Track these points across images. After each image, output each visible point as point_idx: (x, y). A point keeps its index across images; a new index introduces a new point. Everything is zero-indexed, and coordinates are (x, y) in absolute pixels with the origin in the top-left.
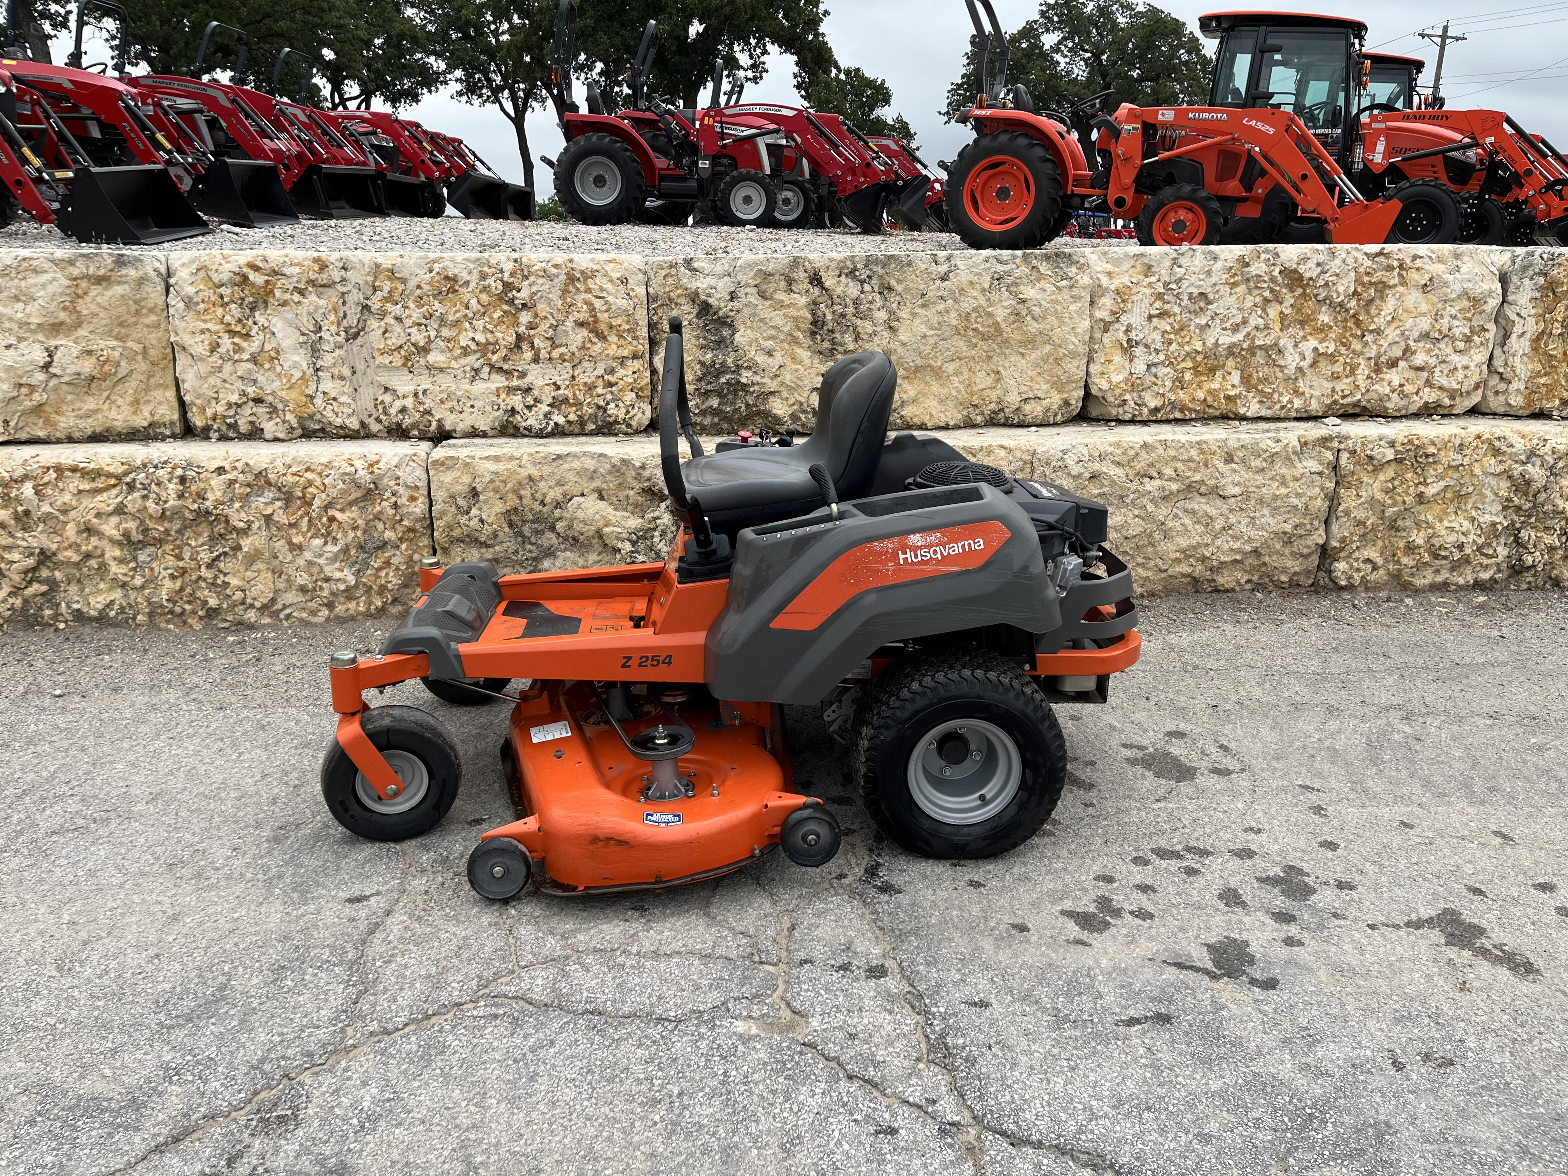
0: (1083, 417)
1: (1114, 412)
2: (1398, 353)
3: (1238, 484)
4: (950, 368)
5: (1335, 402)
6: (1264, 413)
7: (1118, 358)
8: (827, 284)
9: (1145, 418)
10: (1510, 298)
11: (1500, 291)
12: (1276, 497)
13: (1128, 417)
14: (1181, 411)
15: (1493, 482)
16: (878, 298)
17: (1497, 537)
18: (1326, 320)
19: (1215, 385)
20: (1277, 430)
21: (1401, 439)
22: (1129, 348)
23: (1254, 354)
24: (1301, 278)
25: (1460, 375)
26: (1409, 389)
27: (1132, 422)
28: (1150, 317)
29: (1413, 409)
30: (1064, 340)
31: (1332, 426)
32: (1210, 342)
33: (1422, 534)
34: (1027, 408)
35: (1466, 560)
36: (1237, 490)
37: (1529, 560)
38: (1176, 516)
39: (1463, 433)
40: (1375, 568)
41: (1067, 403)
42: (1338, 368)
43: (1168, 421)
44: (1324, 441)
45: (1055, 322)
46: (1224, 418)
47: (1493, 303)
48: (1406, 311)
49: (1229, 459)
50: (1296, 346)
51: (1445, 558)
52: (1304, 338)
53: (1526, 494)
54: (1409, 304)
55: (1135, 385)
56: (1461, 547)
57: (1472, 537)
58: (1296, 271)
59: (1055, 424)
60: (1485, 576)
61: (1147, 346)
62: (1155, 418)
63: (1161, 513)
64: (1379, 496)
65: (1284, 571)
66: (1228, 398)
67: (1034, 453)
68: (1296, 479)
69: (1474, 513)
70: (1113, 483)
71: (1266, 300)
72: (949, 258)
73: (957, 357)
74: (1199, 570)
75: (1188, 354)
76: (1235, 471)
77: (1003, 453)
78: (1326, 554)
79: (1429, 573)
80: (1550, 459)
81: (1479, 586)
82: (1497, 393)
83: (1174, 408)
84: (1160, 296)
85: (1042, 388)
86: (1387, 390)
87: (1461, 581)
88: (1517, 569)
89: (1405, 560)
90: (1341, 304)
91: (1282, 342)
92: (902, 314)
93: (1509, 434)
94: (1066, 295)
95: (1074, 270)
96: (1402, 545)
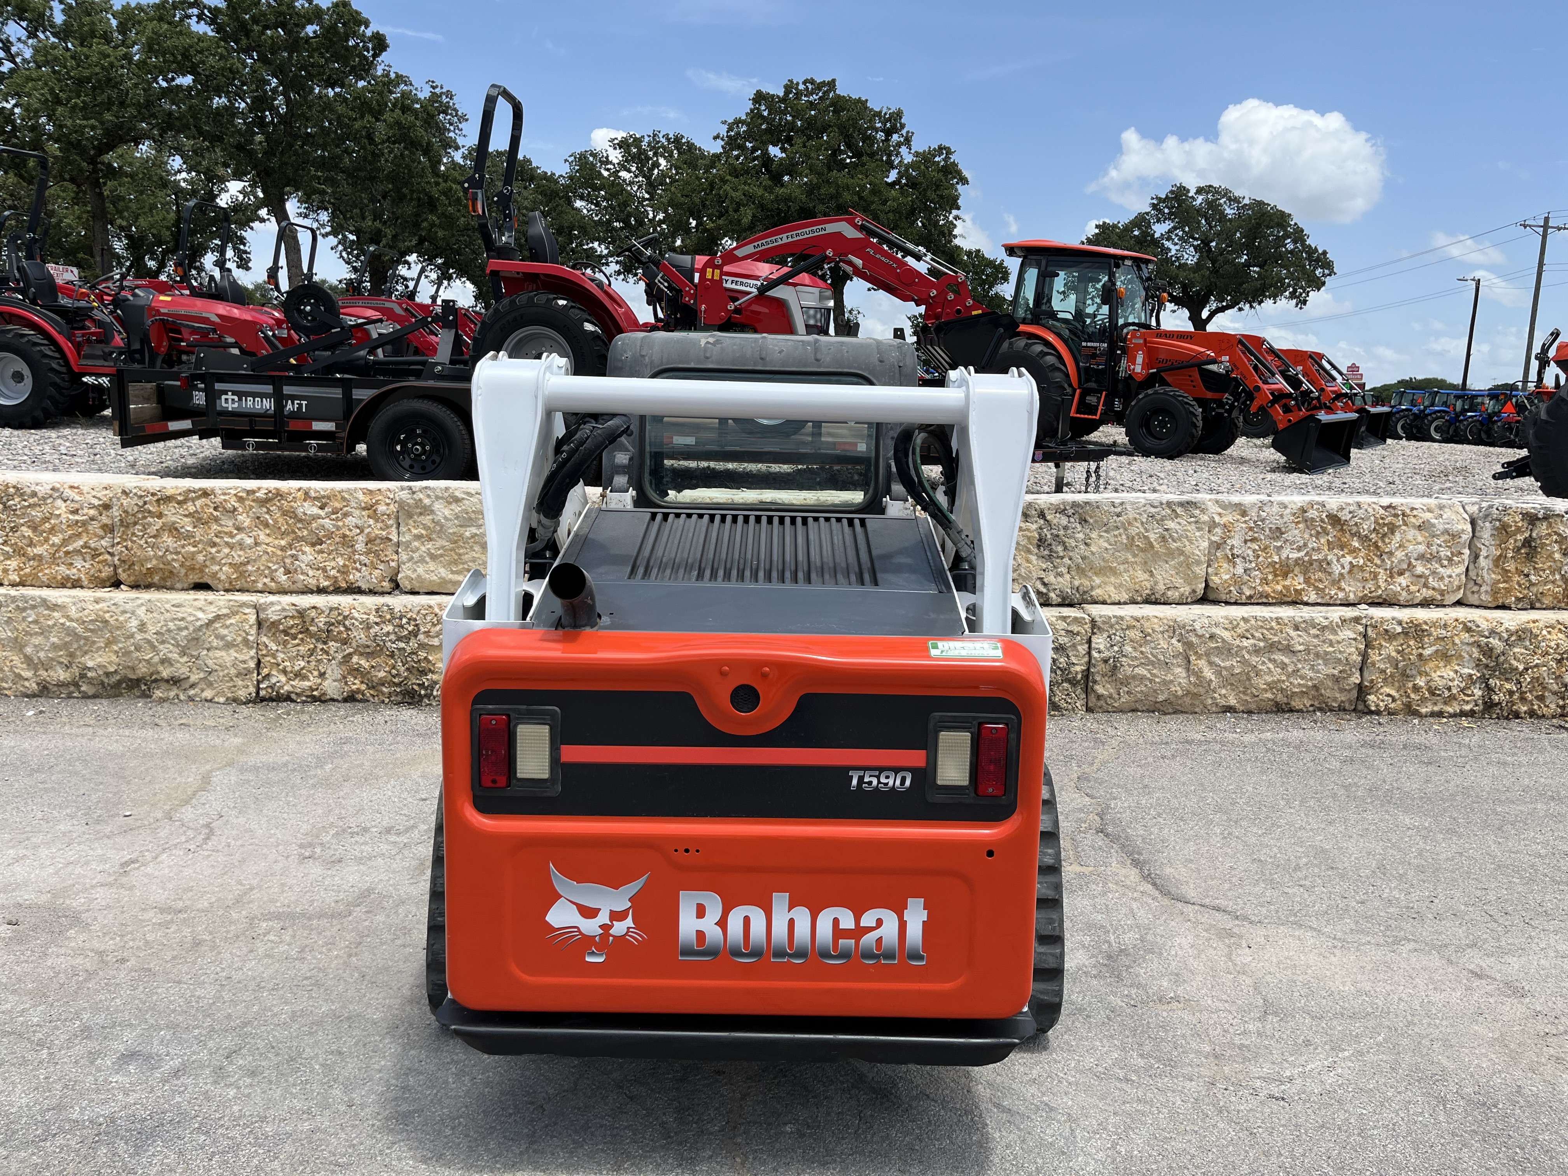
0: (1204, 600)
1: (1224, 597)
2: (1405, 566)
3: (1302, 644)
4: (1122, 567)
5: (1366, 595)
6: (1319, 601)
7: (1225, 565)
8: (1048, 518)
9: (1244, 601)
10: (1477, 534)
11: (1470, 530)
12: (1327, 653)
13: (1233, 601)
14: (1266, 597)
15: (1468, 649)
16: (1078, 526)
17: (1474, 683)
18: (1357, 545)
19: (1287, 583)
20: (1327, 612)
21: (1406, 619)
22: (1232, 559)
23: (1311, 564)
24: (1340, 519)
25: (1447, 580)
26: (1412, 588)
27: (1236, 603)
28: (1246, 541)
29: (1417, 601)
30: (1193, 554)
31: (1363, 610)
32: (1284, 556)
33: (1423, 679)
34: (1170, 593)
35: (1453, 697)
36: (1301, 648)
37: (1496, 698)
38: (1264, 662)
39: (1446, 618)
40: (1394, 700)
41: (1194, 591)
42: (1366, 574)
43: (1258, 604)
44: (1357, 620)
45: (1187, 543)
46: (1294, 603)
47: (1466, 537)
48: (1409, 541)
49: (1296, 628)
50: (1338, 561)
51: (1439, 695)
52: (1343, 556)
53: (1490, 657)
54: (1410, 537)
55: (1237, 581)
56: (1449, 689)
57: (1456, 683)
58: (1336, 516)
59: (1187, 604)
60: (1467, 708)
61: (1244, 558)
62: (1249, 602)
63: (1254, 660)
64: (1394, 654)
65: (1335, 700)
66: (1296, 590)
67: (1175, 621)
68: (1339, 642)
69: (1457, 668)
70: (1224, 641)
71: (1318, 533)
72: (1122, 504)
73: (1126, 562)
74: (1280, 698)
75: (1270, 563)
76: (1300, 636)
77: (1156, 620)
78: (1362, 691)
79: (1429, 704)
80: (1505, 635)
81: (1463, 714)
82: (1473, 592)
83: (1261, 596)
84: (1251, 529)
85: (1179, 581)
86: (1399, 589)
87: (1451, 710)
88: (1489, 706)
89: (1413, 696)
90: (1366, 536)
91: (1329, 558)
92: (1093, 536)
93: (1476, 619)
94: (1193, 526)
95: (1197, 512)
96: (1410, 685)
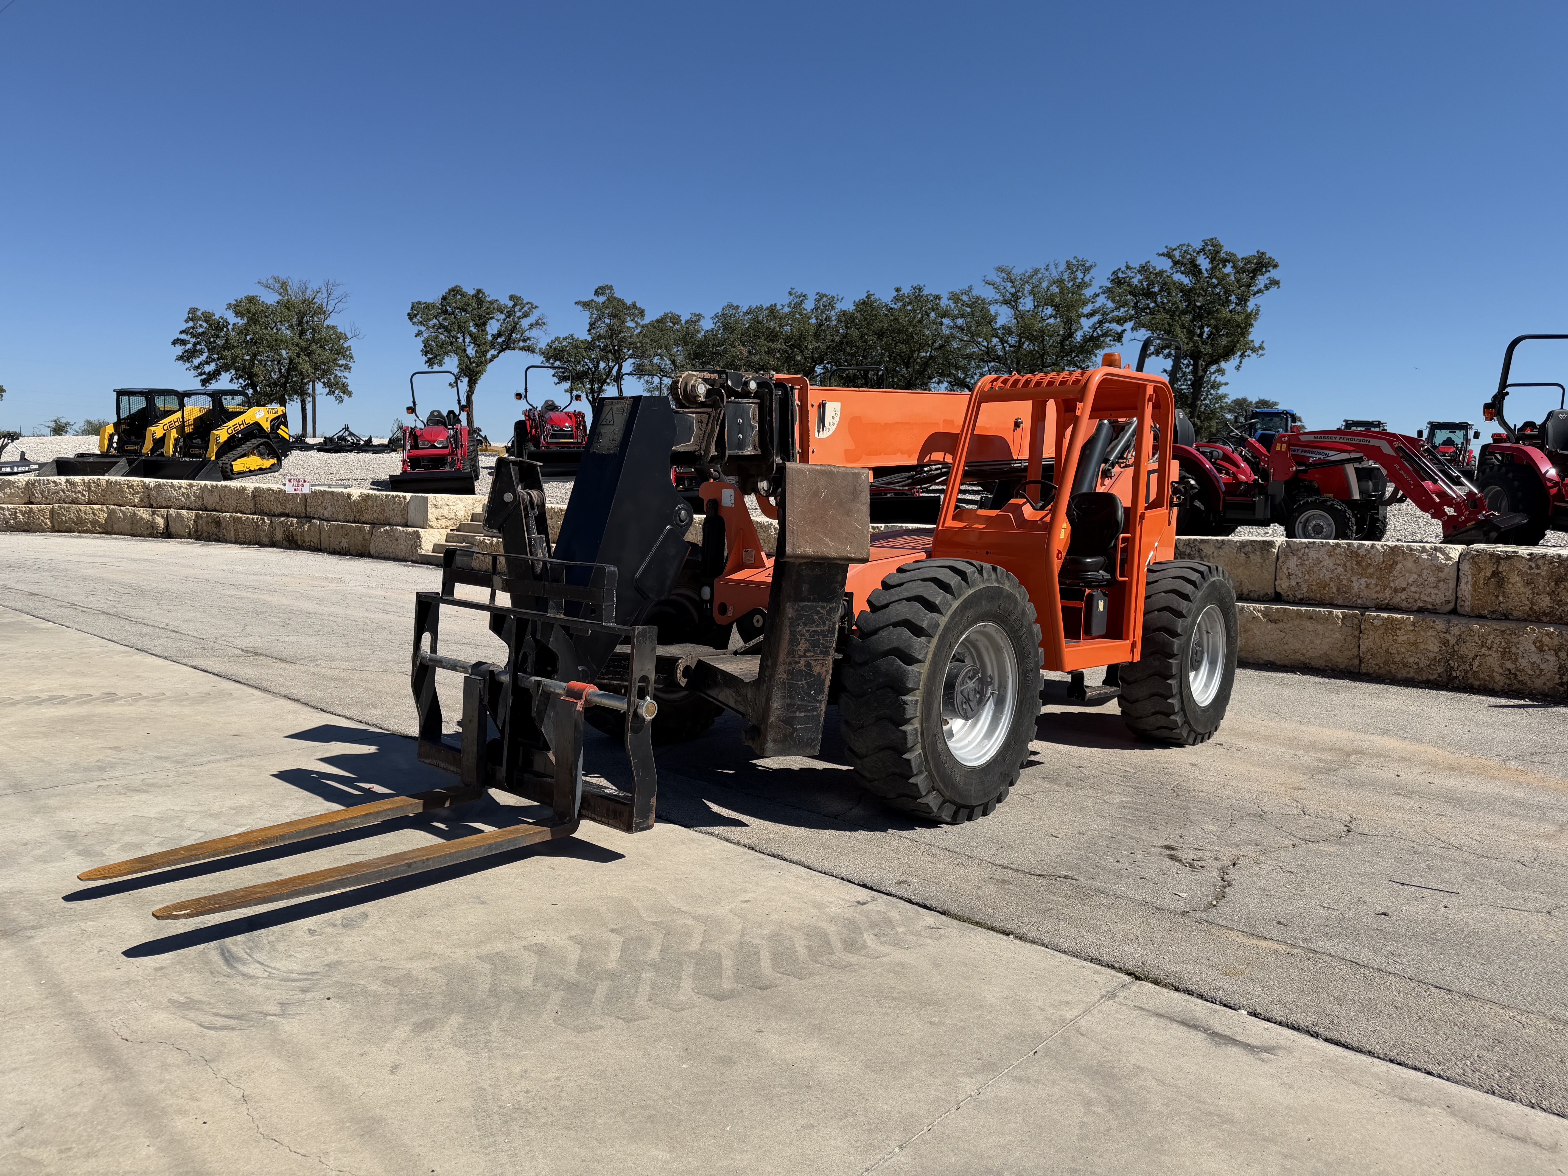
1: (1287, 599)
2: (1404, 586)
3: (1313, 627)
7: (1285, 579)
9: (1297, 602)
10: (1460, 568)
13: (1291, 601)
14: (1314, 601)
15: (1432, 639)
16: (1197, 553)
17: (1438, 662)
18: (1371, 571)
19: (1325, 592)
21: (1385, 617)
22: (1287, 576)
24: (1358, 555)
27: (1293, 603)
28: (1297, 566)
29: (1415, 608)
32: (1322, 576)
33: (1399, 656)
34: (1252, 595)
35: (1421, 670)
36: (1313, 629)
37: (1454, 674)
38: (1289, 636)
40: (1380, 668)
41: (1267, 594)
42: (1378, 588)
44: (1354, 615)
48: (1406, 569)
50: (1358, 580)
51: (1410, 667)
52: (1361, 577)
53: (1448, 645)
55: (1293, 590)
56: (1417, 663)
57: (1422, 660)
58: (1356, 552)
59: (1263, 601)
60: (1432, 678)
61: (1297, 576)
62: (1301, 602)
63: (1283, 634)
64: (1378, 639)
65: (1341, 664)
69: (1424, 651)
71: (1345, 562)
74: (1303, 659)
75: (1313, 580)
76: (1312, 622)
78: (1361, 660)
79: (1403, 672)
81: (1428, 681)
82: (1461, 606)
83: (1310, 599)
84: (1300, 558)
85: (1258, 588)
86: (1399, 600)
87: (1419, 678)
88: (1450, 678)
89: (1391, 666)
90: (1377, 565)
91: (1352, 578)
94: (1265, 556)
95: (1269, 547)
96: (1391, 659)
